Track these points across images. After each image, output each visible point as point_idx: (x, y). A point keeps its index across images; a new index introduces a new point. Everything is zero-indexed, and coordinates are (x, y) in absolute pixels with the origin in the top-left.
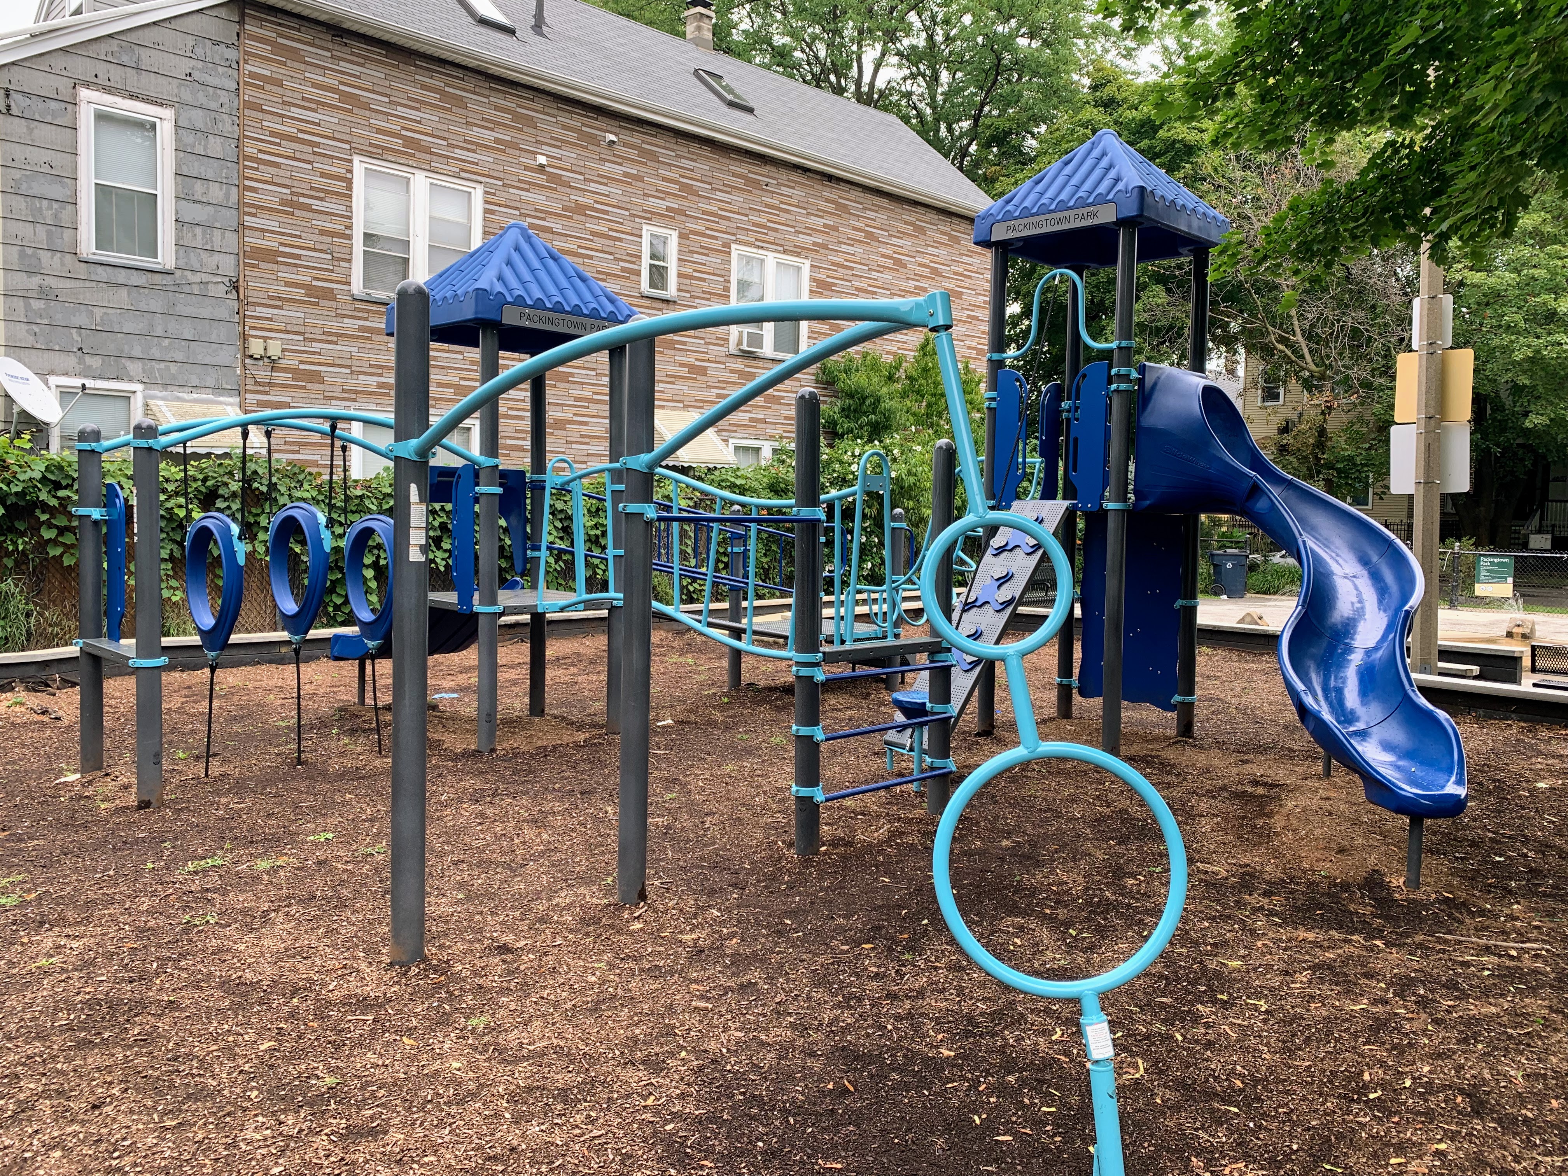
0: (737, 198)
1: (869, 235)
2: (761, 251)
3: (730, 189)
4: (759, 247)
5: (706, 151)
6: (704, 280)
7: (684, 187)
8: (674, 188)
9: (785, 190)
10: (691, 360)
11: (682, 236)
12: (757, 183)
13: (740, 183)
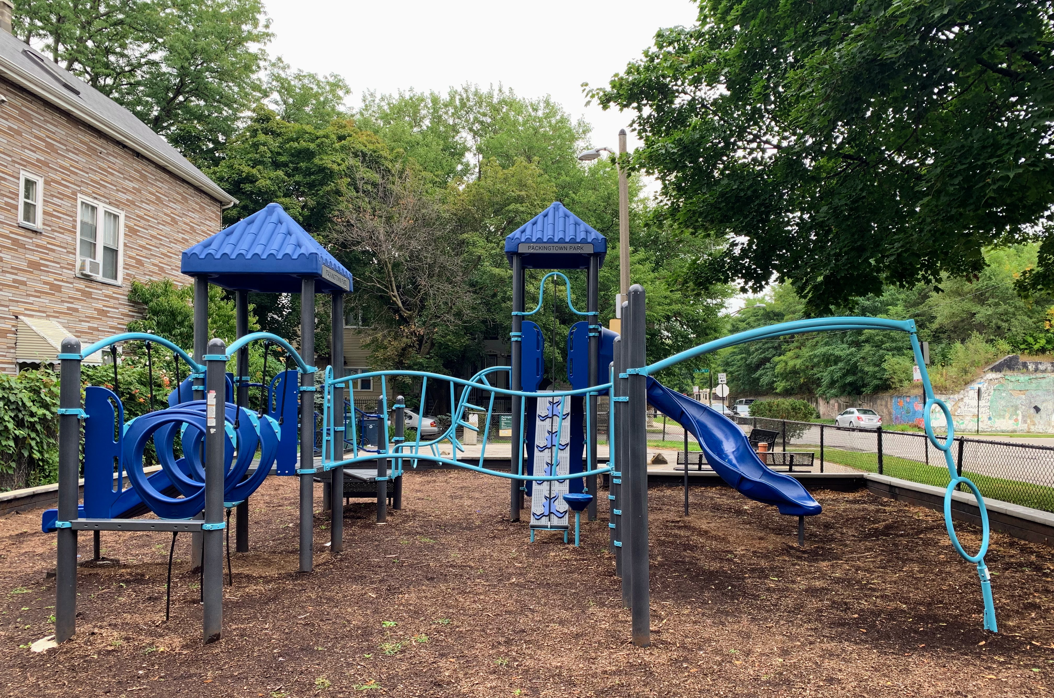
0: (82, 159)
1: (158, 198)
2: (96, 201)
3: (77, 151)
4: (96, 198)
5: (63, 120)
6: (59, 218)
7: (49, 145)
8: (42, 145)
9: (111, 159)
10: (50, 279)
11: (47, 183)
12: (95, 150)
13: (84, 148)
